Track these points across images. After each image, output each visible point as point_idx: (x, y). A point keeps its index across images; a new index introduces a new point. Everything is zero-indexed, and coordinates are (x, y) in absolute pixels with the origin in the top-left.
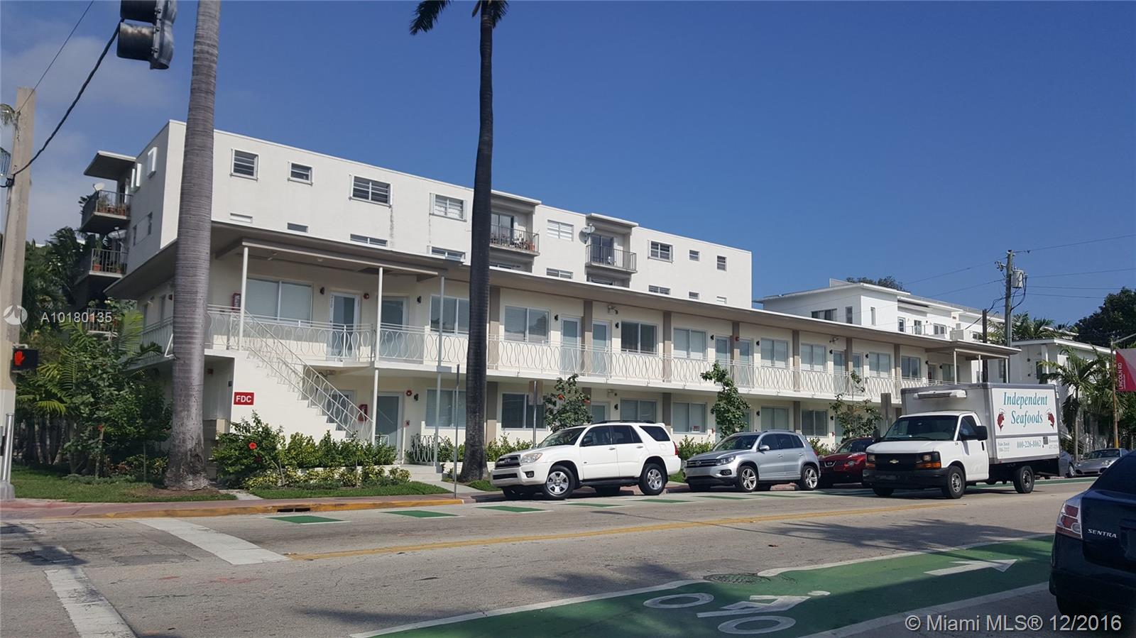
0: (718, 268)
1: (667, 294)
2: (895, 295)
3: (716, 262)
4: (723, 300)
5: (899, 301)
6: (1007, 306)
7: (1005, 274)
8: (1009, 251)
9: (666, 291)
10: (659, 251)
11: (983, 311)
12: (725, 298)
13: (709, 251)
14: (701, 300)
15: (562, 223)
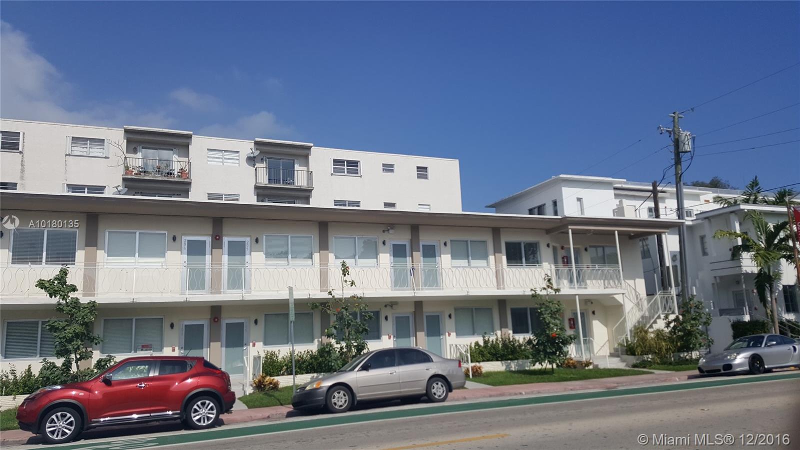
0: (418, 177)
1: (359, 206)
2: (610, 184)
3: (416, 172)
4: (428, 207)
5: (615, 189)
6: (676, 174)
7: (673, 139)
8: (674, 113)
9: (357, 204)
10: (346, 167)
11: (653, 183)
12: (429, 205)
13: (407, 163)
14: (398, 208)
15: (225, 151)
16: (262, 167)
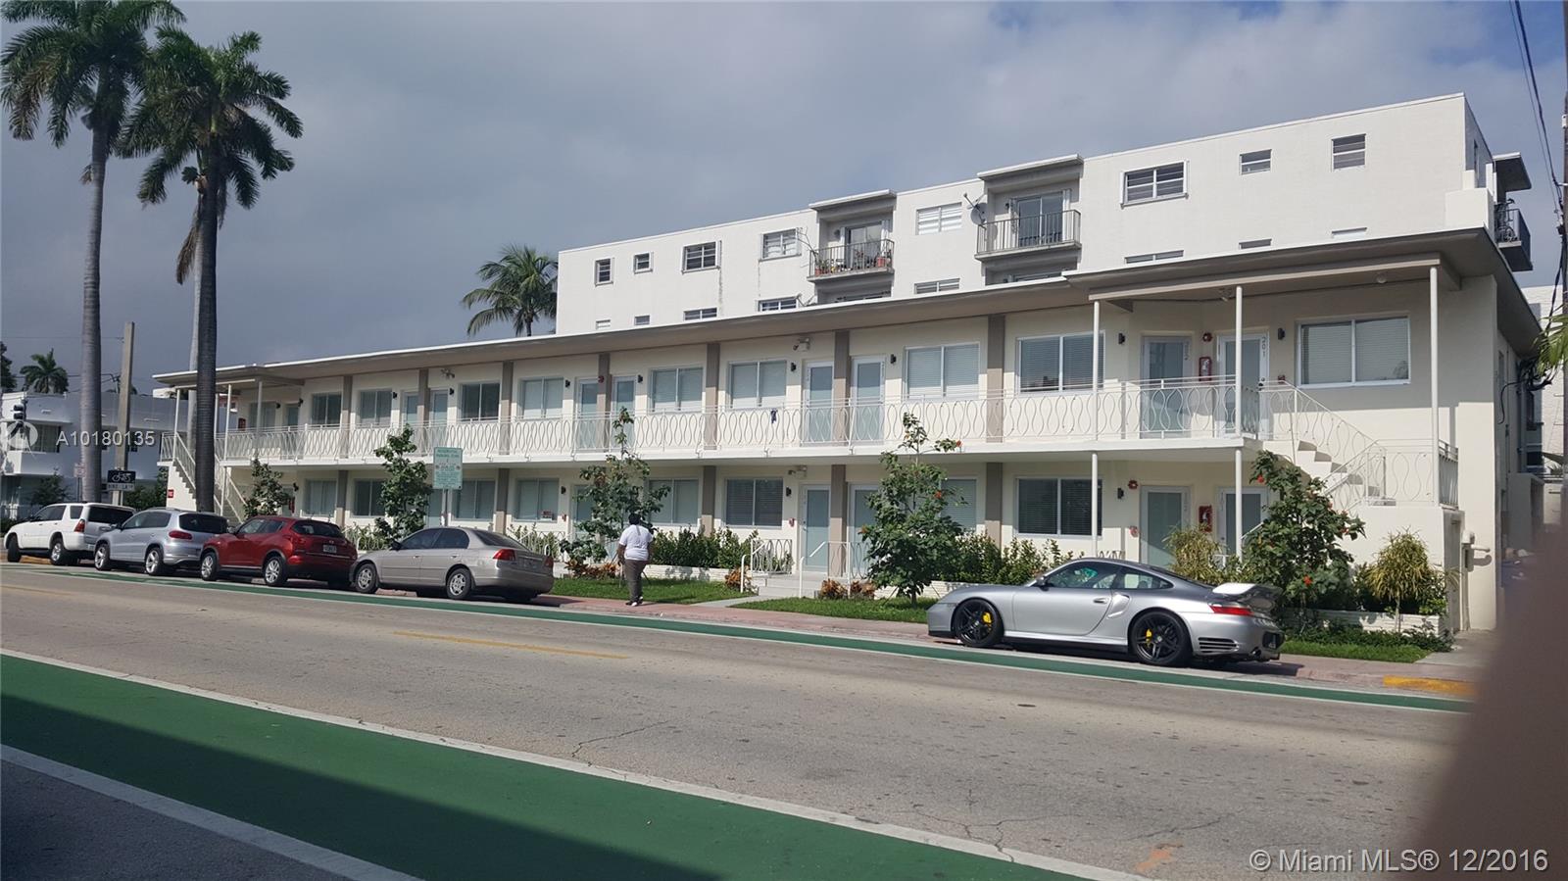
10: (1154, 183)
15: (942, 207)
16: (1004, 219)
